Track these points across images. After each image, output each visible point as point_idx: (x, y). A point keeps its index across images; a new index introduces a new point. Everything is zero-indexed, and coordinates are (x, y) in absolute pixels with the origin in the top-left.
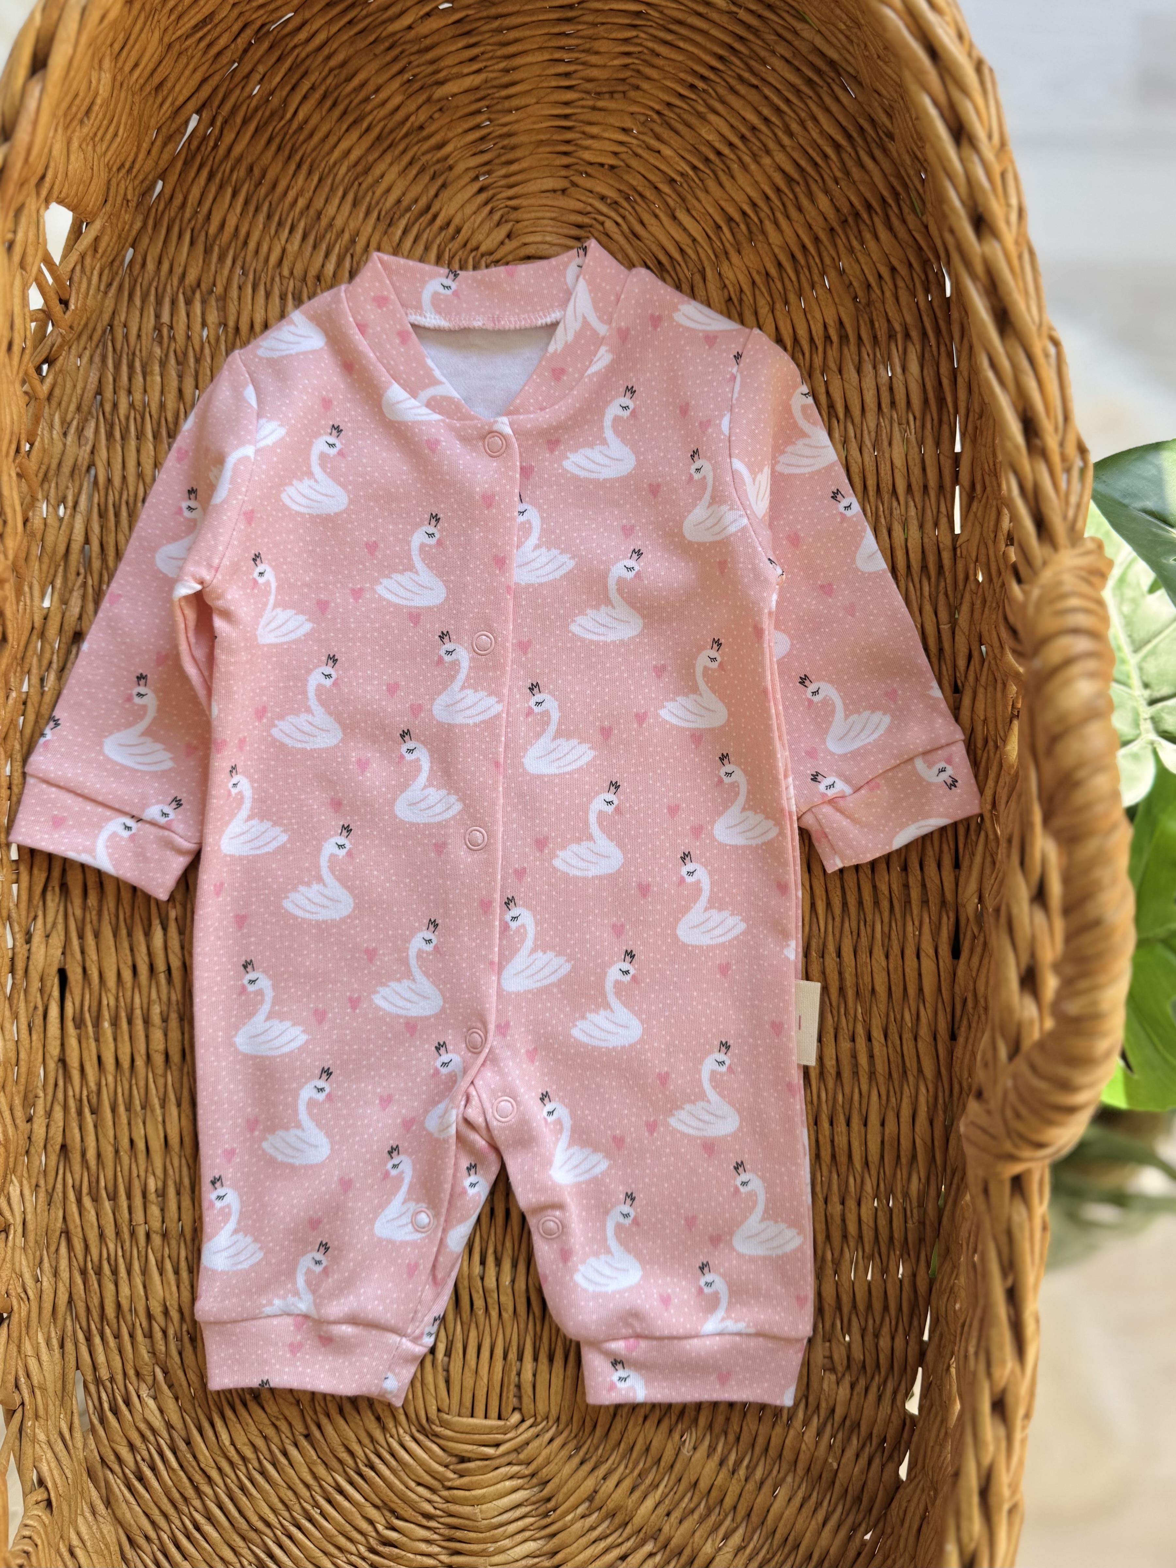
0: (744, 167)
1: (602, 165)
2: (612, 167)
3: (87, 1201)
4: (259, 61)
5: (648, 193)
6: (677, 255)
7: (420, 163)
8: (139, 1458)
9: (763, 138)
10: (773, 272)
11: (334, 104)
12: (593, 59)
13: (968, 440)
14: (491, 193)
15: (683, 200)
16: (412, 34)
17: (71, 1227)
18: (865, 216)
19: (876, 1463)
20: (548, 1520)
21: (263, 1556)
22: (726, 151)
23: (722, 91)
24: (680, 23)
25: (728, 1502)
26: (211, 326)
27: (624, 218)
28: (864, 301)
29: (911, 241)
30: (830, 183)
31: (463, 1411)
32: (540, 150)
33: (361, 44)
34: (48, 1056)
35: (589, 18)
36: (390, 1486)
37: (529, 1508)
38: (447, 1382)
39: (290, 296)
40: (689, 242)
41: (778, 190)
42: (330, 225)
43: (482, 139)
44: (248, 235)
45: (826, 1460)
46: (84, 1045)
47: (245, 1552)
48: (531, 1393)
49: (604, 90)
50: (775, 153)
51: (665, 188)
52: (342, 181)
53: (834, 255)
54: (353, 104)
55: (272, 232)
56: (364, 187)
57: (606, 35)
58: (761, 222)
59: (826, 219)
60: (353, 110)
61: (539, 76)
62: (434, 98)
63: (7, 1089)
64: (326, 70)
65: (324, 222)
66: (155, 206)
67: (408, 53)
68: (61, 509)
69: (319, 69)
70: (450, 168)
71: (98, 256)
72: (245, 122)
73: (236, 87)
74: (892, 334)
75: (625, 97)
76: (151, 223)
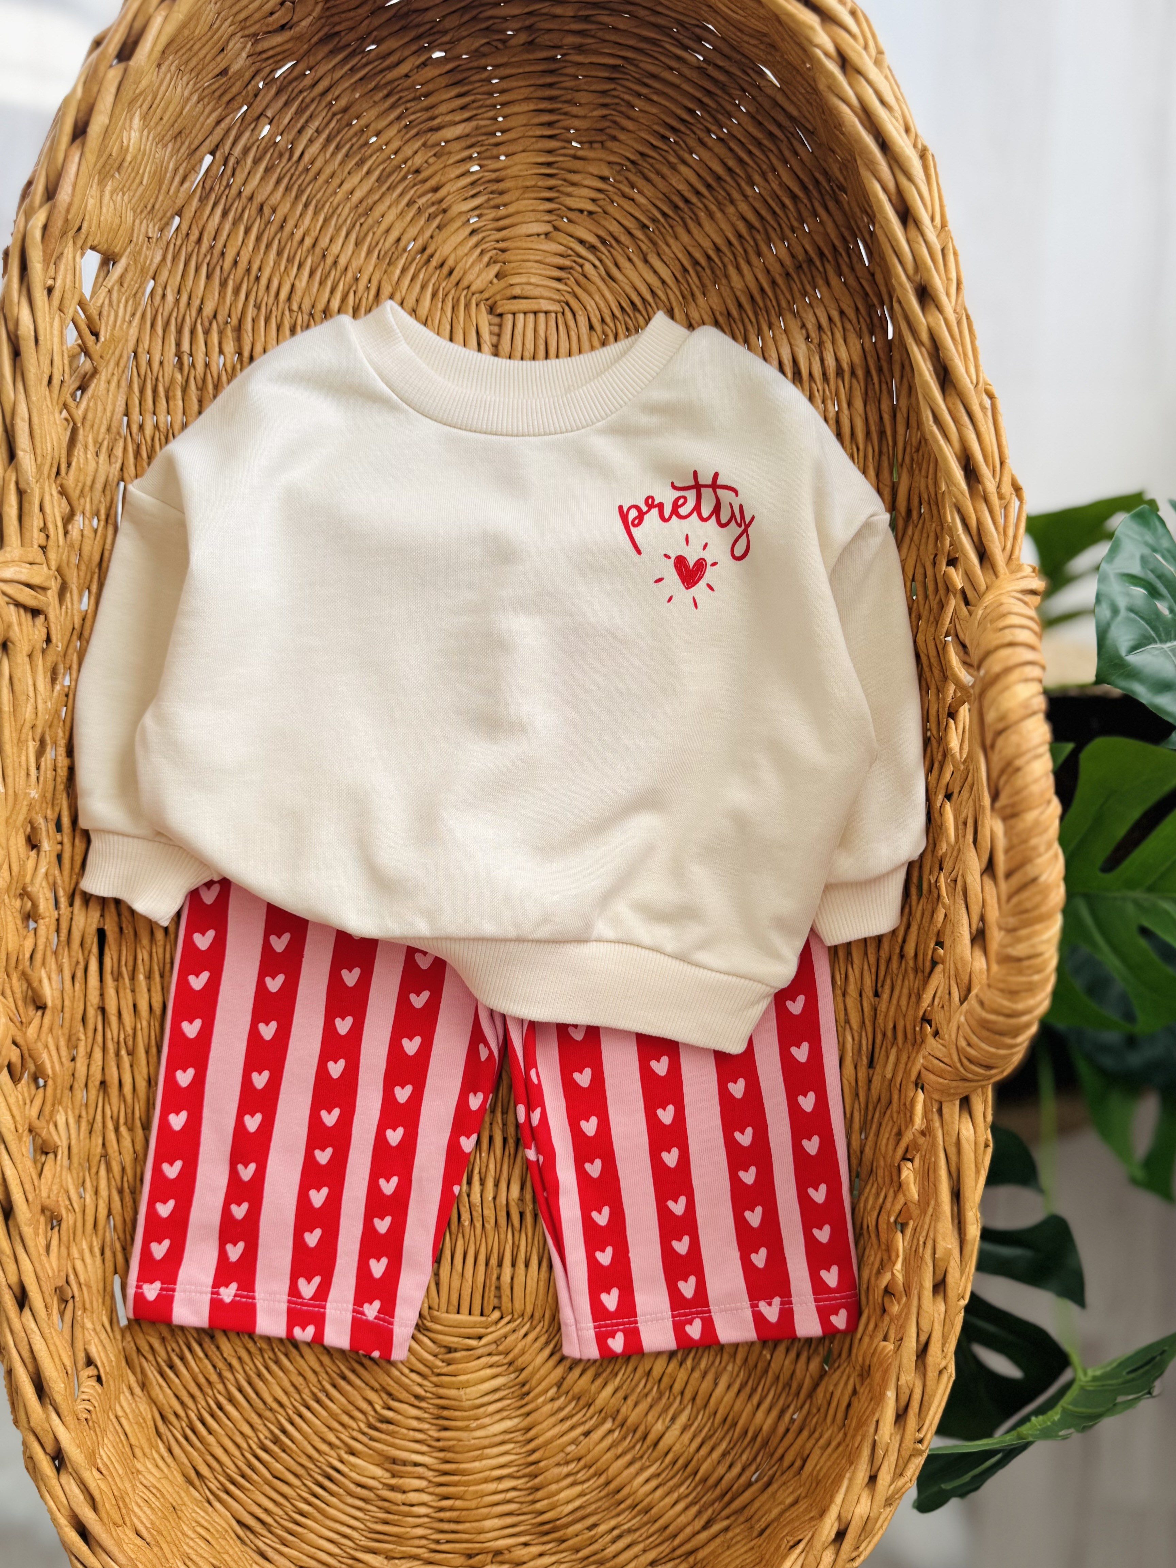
0: (711, 215)
1: (581, 211)
2: (590, 213)
3: (123, 1129)
4: (267, 107)
5: (624, 238)
6: (649, 297)
7: (417, 206)
8: (169, 1349)
9: (728, 188)
10: (735, 312)
11: (337, 148)
12: (575, 110)
13: (905, 470)
14: (481, 236)
15: (654, 244)
16: (409, 82)
17: (110, 1152)
18: (818, 263)
20: (524, 1402)
21: (277, 1431)
22: (694, 199)
23: (692, 143)
24: (655, 77)
25: (677, 1387)
26: (228, 356)
27: (601, 261)
28: (816, 341)
29: (858, 288)
30: (787, 231)
31: (451, 1308)
32: (526, 196)
33: (361, 91)
34: (88, 1004)
35: (571, 70)
37: (507, 1392)
38: (437, 1284)
40: (660, 284)
41: (740, 236)
42: (335, 263)
43: (473, 183)
44: (260, 271)
45: (761, 1353)
46: (122, 995)
47: (261, 1428)
48: (509, 1293)
49: (584, 139)
50: (738, 203)
51: (639, 234)
52: (346, 220)
53: (790, 298)
54: (355, 148)
55: (282, 268)
56: (365, 227)
57: (586, 87)
58: (725, 266)
59: (782, 265)
60: (355, 153)
61: (524, 125)
62: (430, 143)
63: (54, 1032)
64: (330, 114)
65: (330, 260)
66: (173, 241)
67: (404, 100)
68: (95, 521)
69: (324, 114)
70: (445, 211)
71: (123, 290)
72: (256, 162)
73: (246, 128)
74: (840, 372)
75: (603, 147)
76: (169, 257)
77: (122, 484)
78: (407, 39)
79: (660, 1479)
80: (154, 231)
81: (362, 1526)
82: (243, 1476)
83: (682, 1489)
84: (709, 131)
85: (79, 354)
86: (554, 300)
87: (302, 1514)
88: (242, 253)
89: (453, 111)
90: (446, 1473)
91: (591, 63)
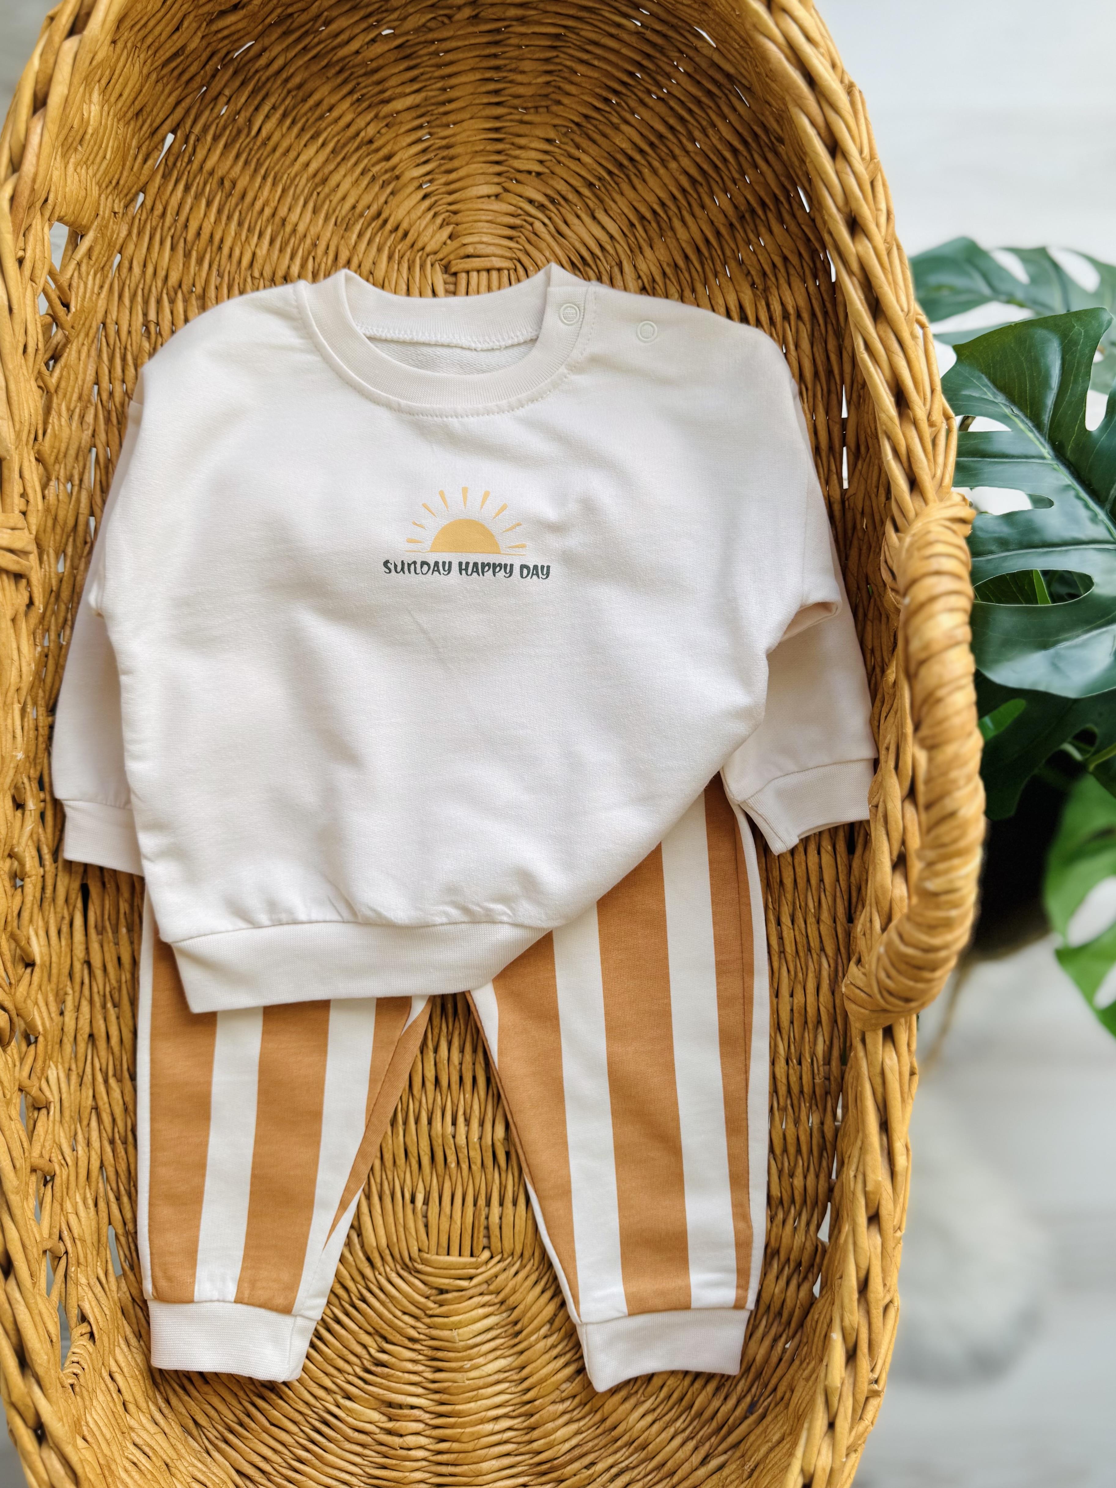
0: (655, 171)
1: (529, 172)
2: (538, 174)
3: (112, 1081)
4: (225, 86)
5: (572, 196)
6: (597, 251)
7: (370, 174)
9: (670, 145)
10: (681, 264)
11: (293, 122)
12: (519, 78)
13: (853, 407)
14: (433, 199)
15: (601, 201)
16: (359, 58)
17: (100, 1103)
18: (760, 212)
19: (794, 1283)
20: (516, 1340)
22: (638, 157)
23: (633, 104)
24: (596, 44)
27: (550, 219)
28: (761, 287)
29: (800, 234)
30: (729, 183)
31: (441, 1250)
32: (475, 160)
33: (315, 68)
34: (75, 958)
35: (514, 41)
36: (380, 1316)
37: (499, 1331)
38: (426, 1226)
40: (608, 238)
41: (684, 191)
42: (294, 231)
43: (424, 151)
44: (222, 241)
46: (106, 948)
48: (498, 1234)
49: (530, 105)
50: (680, 159)
51: (586, 192)
52: (303, 191)
53: (734, 247)
54: (310, 122)
55: (243, 237)
56: (322, 196)
57: (529, 56)
58: (670, 219)
59: (726, 216)
60: (311, 127)
61: (472, 94)
62: (381, 114)
63: (43, 988)
64: (285, 91)
65: (288, 228)
66: (138, 216)
67: (356, 75)
68: (69, 486)
69: (279, 91)
70: (397, 178)
71: (92, 263)
72: (216, 138)
73: (206, 107)
74: (786, 316)
75: (548, 111)
76: (135, 231)
77: (94, 450)
78: (356, 18)
79: (656, 1414)
80: (119, 207)
81: (360, 1472)
82: (241, 1424)
83: (678, 1424)
84: (649, 92)
85: (51, 325)
86: (506, 258)
87: (300, 1461)
88: (204, 225)
89: (403, 83)
90: (441, 1415)
91: (534, 33)
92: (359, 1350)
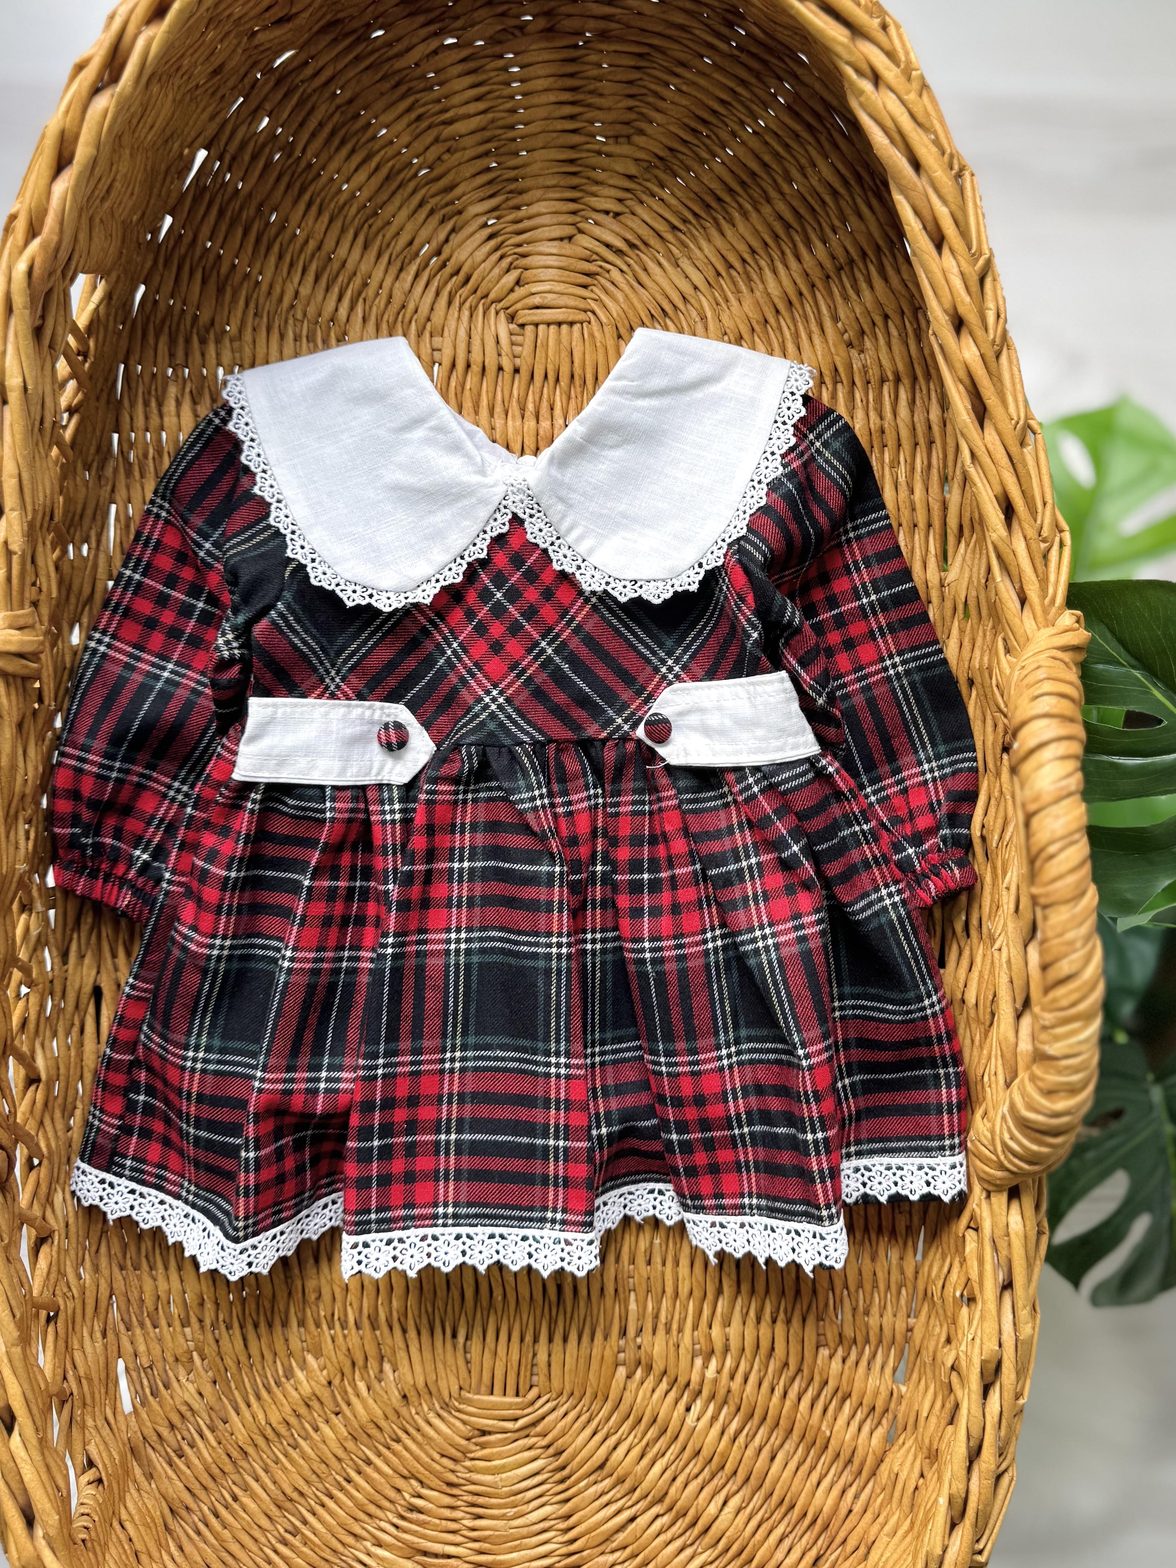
0: (744, 214)
1: (607, 212)
2: (617, 215)
4: (265, 99)
5: (653, 241)
6: (680, 304)
7: (429, 206)
8: (179, 1436)
9: (763, 185)
11: (343, 142)
12: (598, 102)
13: (956, 485)
14: (499, 239)
15: (686, 246)
16: (419, 72)
18: (860, 263)
19: (866, 1429)
20: (563, 1487)
21: (297, 1523)
22: (727, 198)
23: (725, 136)
24: (684, 65)
25: (730, 1467)
26: (227, 367)
27: (629, 266)
28: (858, 347)
29: (904, 292)
30: (828, 230)
31: (483, 1389)
32: (549, 196)
33: (367, 81)
34: (86, 1071)
35: (593, 58)
36: (417, 1459)
37: (544, 1477)
38: (468, 1363)
39: (304, 340)
40: (691, 289)
42: (342, 267)
43: (490, 182)
45: (820, 1426)
47: (280, 1520)
48: (546, 1370)
49: (609, 134)
50: (775, 201)
51: (669, 236)
52: (352, 222)
53: (831, 303)
54: (361, 142)
55: (284, 273)
56: (374, 229)
57: (611, 77)
58: (760, 268)
59: (822, 266)
60: (361, 148)
61: (546, 119)
62: (442, 137)
63: (51, 1104)
64: (334, 105)
65: (336, 266)
66: (165, 243)
67: (415, 89)
68: (86, 549)
69: (328, 105)
70: (460, 212)
71: (113, 302)
72: (254, 158)
73: (243, 123)
75: (629, 143)
76: (161, 261)
77: (113, 508)
78: (417, 24)
84: (742, 123)
86: (580, 309)
88: (240, 257)
89: (466, 103)
91: (617, 51)
92: (392, 1494)
